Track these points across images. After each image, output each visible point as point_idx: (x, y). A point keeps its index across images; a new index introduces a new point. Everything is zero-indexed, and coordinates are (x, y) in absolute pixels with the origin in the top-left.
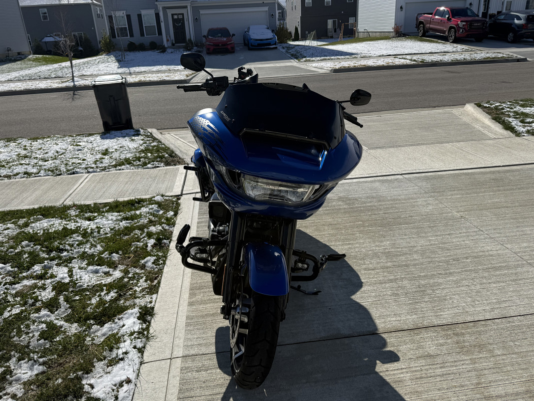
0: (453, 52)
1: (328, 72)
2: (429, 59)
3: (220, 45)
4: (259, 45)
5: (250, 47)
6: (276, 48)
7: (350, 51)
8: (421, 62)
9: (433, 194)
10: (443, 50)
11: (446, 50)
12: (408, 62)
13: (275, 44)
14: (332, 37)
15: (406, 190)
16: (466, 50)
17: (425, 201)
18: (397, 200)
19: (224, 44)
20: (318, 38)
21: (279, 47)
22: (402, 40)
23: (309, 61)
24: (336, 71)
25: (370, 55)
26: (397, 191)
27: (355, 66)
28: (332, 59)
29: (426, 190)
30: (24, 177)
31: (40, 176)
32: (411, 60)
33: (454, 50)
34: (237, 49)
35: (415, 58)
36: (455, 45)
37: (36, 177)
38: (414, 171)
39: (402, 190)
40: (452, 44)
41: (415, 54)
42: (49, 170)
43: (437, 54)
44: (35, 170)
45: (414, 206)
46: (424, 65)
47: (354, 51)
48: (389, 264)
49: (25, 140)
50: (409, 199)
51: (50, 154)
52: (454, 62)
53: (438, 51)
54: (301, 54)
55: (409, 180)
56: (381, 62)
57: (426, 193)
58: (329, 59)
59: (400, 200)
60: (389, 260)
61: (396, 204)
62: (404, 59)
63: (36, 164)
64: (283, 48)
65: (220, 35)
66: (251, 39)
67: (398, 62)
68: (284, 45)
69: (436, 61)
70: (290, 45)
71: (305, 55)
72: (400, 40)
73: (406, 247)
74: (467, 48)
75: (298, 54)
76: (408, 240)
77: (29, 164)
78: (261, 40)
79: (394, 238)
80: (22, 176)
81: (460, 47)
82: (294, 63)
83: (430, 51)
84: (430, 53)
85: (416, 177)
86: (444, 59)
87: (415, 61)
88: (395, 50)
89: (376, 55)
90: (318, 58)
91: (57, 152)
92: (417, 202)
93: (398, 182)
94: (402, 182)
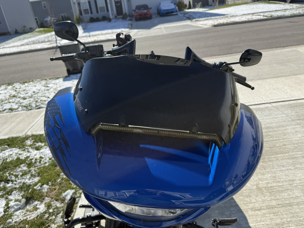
0: (291, 9)
1: (210, 27)
2: (275, 14)
3: (143, 15)
4: (167, 13)
5: (161, 15)
6: (177, 14)
7: (223, 13)
8: (270, 17)
9: (298, 121)
10: (284, 8)
11: (286, 8)
12: (262, 17)
13: (176, 12)
14: (211, 5)
15: (276, 118)
16: (299, 7)
17: (294, 128)
18: (270, 128)
19: (145, 14)
20: (203, 6)
21: (179, 13)
22: (256, 4)
23: (198, 20)
24: (215, 26)
25: (236, 15)
26: (268, 119)
27: (227, 22)
28: (212, 19)
29: (292, 117)
30: (8, 112)
31: (18, 111)
32: (263, 16)
33: (291, 7)
34: (153, 16)
35: (266, 14)
36: (291, 4)
37: (16, 111)
38: (279, 100)
39: (273, 118)
40: (289, 4)
41: (265, 12)
42: (25, 106)
43: (280, 11)
44: (16, 107)
45: (285, 134)
46: (273, 18)
47: (225, 13)
48: (274, 203)
49: (18, 84)
50: (280, 127)
51: (29, 94)
52: (292, 15)
53: (281, 9)
54: (192, 17)
55: (276, 108)
56: (244, 19)
57: (293, 120)
58: (210, 19)
59: (272, 128)
60: (273, 197)
61: (270, 132)
62: (259, 15)
63: (19, 101)
64: (182, 14)
65: (142, 9)
66: (162, 10)
67: (255, 18)
68: (182, 12)
69: (280, 16)
70: (186, 12)
71: (195, 17)
72: (255, 4)
73: (286, 181)
74: (300, 6)
75: (190, 17)
76: (287, 172)
77: (14, 102)
78: (168, 10)
79: (273, 170)
80: (8, 111)
81: (295, 5)
82: (188, 22)
83: (275, 9)
84: (276, 11)
85: (281, 105)
86: (285, 14)
87: (266, 16)
88: (252, 10)
89: (240, 15)
90: (203, 19)
91: (34, 92)
92: (287, 129)
93: (268, 110)
94: (271, 110)
